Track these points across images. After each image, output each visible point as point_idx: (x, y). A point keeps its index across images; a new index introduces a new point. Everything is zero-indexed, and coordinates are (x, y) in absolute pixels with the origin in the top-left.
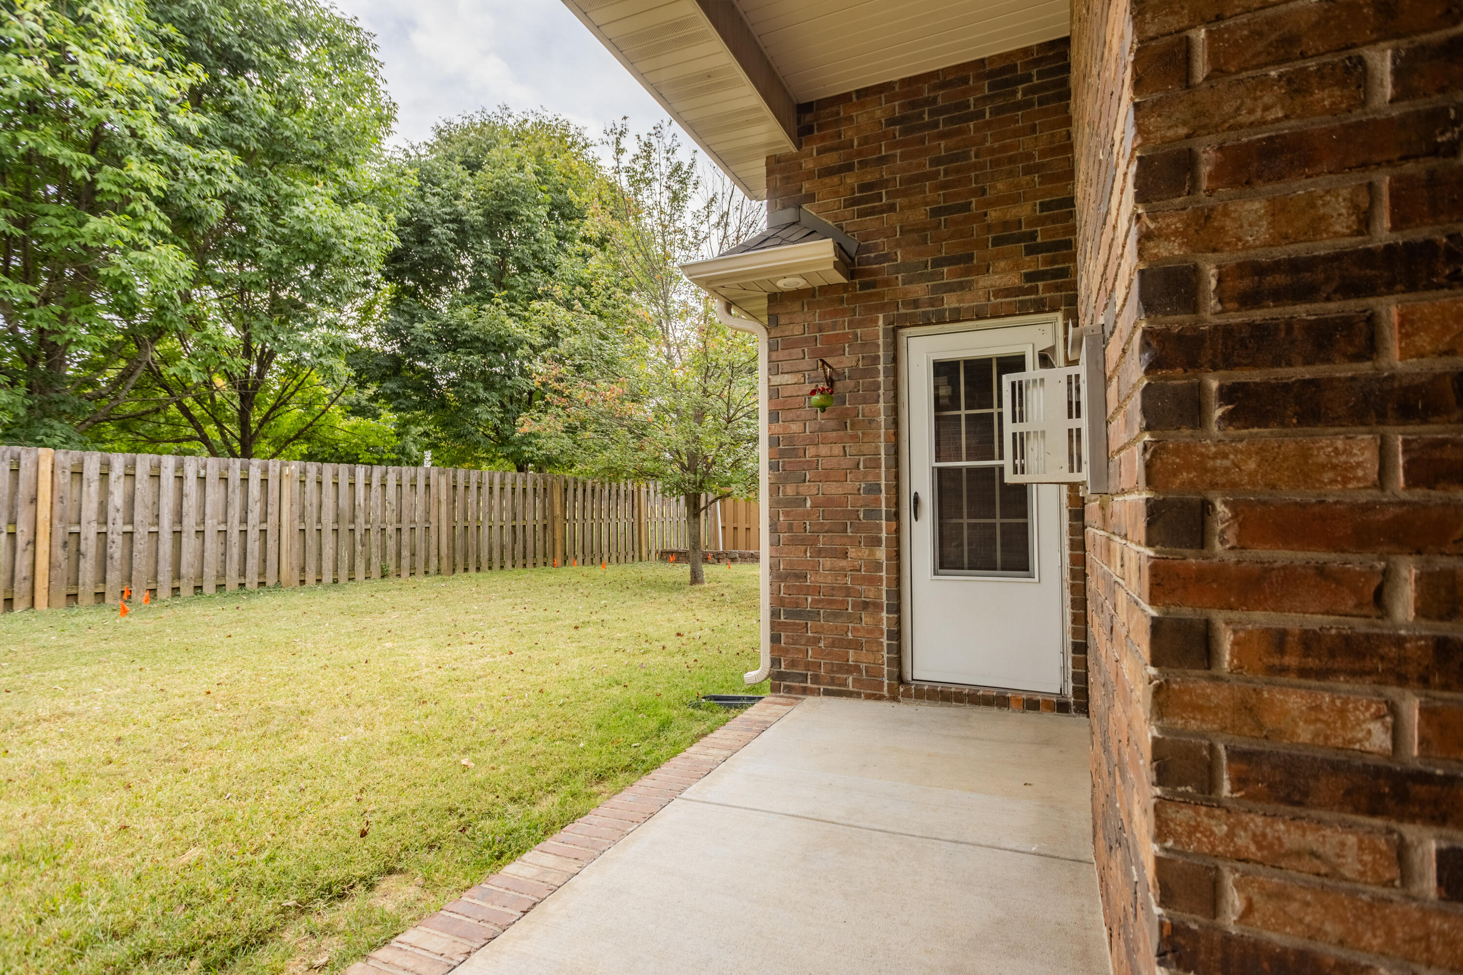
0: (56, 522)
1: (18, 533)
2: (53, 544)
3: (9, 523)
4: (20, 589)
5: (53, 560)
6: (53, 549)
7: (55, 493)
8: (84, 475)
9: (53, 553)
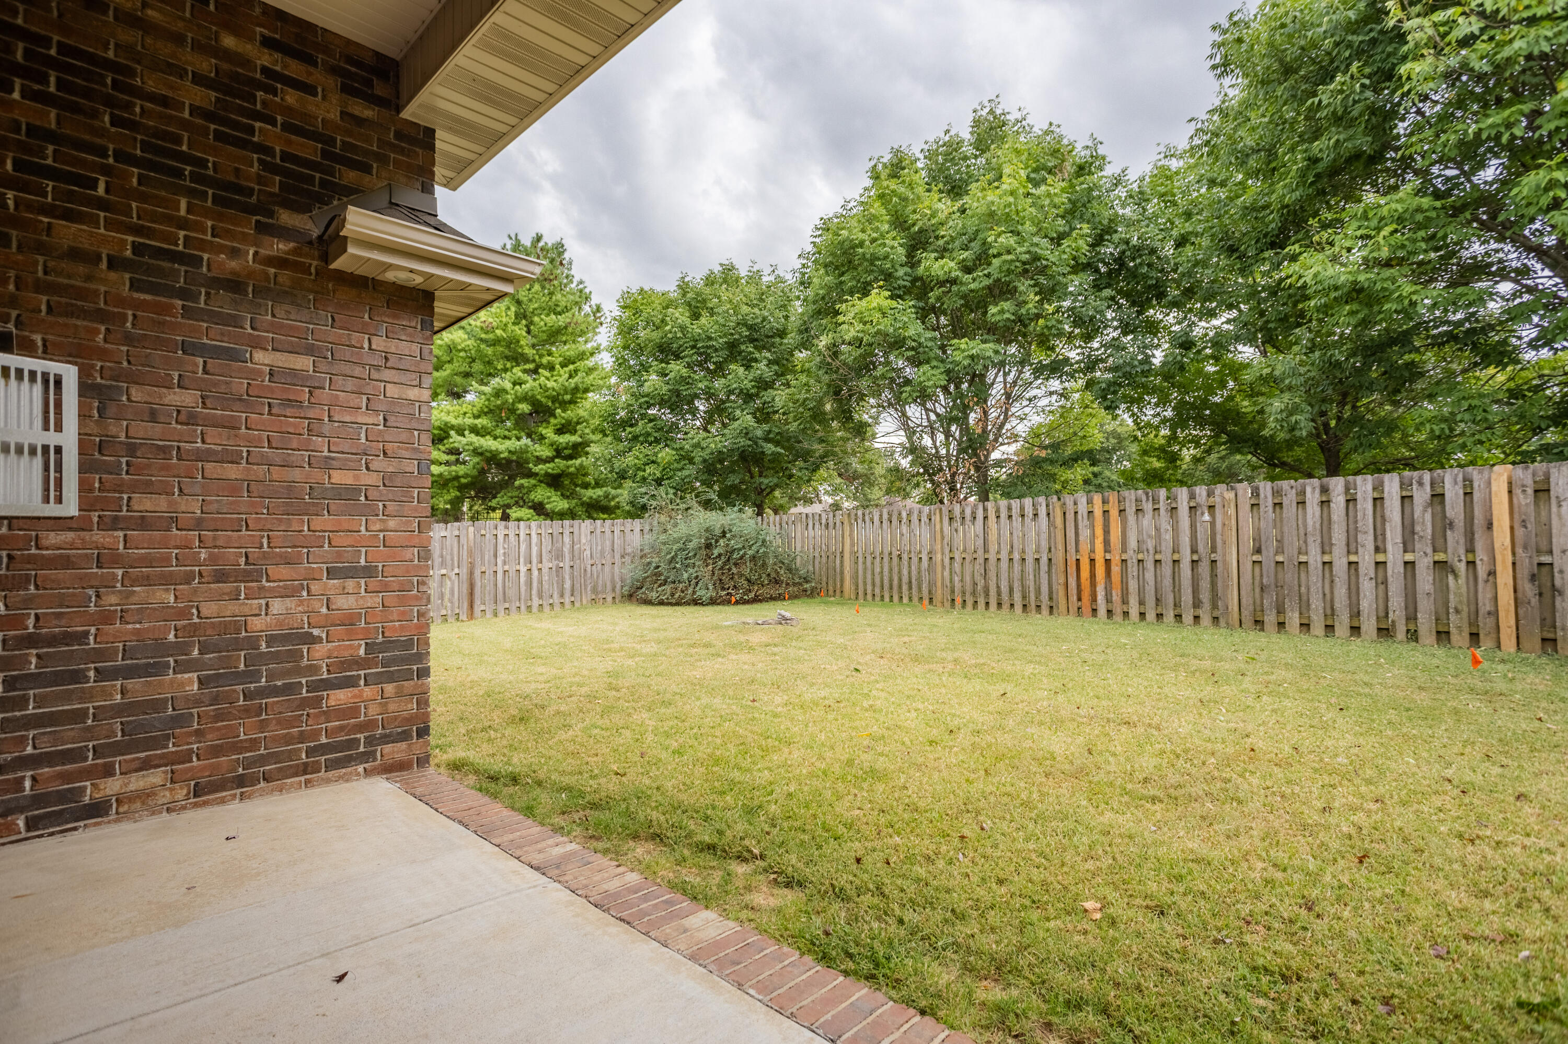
0: (1519, 551)
1: (1478, 562)
2: (1519, 576)
3: (1467, 551)
4: (1485, 624)
5: (1520, 595)
6: (1519, 582)
7: (1516, 516)
8: (1552, 493)
9: (1519, 587)
